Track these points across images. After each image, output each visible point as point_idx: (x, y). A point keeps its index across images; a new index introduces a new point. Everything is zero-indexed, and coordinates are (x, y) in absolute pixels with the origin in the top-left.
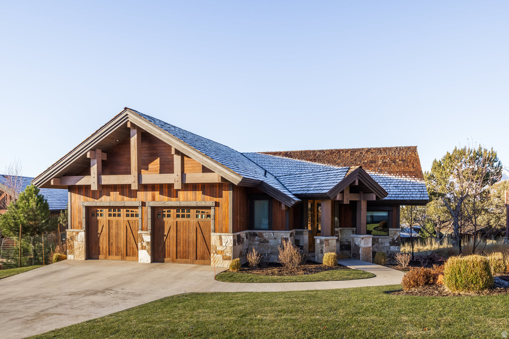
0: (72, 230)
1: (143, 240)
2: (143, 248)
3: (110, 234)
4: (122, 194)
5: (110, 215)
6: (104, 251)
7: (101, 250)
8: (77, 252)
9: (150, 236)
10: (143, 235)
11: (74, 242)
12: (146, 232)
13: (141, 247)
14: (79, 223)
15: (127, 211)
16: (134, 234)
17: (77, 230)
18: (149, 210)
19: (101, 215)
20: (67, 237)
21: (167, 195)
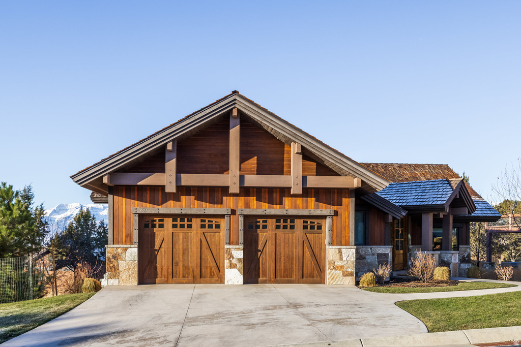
0: (116, 246)
1: (231, 256)
2: (232, 266)
3: (174, 250)
4: (200, 198)
5: (174, 226)
6: (165, 273)
7: (159, 271)
8: (124, 276)
9: (242, 251)
10: (232, 250)
11: (120, 262)
12: (237, 247)
13: (229, 265)
14: (127, 236)
15: (202, 221)
16: (213, 250)
17: (125, 246)
18: (241, 219)
19: (161, 226)
20: (107, 255)
21: (267, 200)
